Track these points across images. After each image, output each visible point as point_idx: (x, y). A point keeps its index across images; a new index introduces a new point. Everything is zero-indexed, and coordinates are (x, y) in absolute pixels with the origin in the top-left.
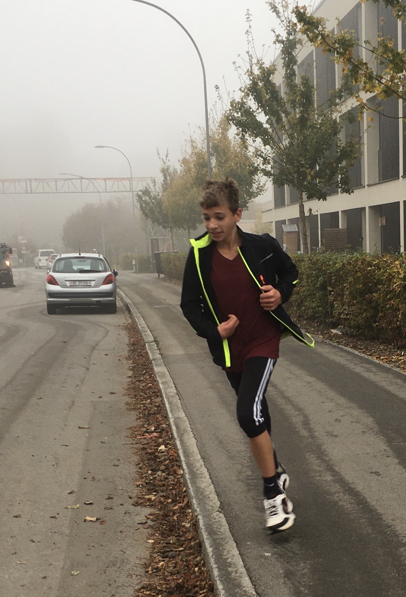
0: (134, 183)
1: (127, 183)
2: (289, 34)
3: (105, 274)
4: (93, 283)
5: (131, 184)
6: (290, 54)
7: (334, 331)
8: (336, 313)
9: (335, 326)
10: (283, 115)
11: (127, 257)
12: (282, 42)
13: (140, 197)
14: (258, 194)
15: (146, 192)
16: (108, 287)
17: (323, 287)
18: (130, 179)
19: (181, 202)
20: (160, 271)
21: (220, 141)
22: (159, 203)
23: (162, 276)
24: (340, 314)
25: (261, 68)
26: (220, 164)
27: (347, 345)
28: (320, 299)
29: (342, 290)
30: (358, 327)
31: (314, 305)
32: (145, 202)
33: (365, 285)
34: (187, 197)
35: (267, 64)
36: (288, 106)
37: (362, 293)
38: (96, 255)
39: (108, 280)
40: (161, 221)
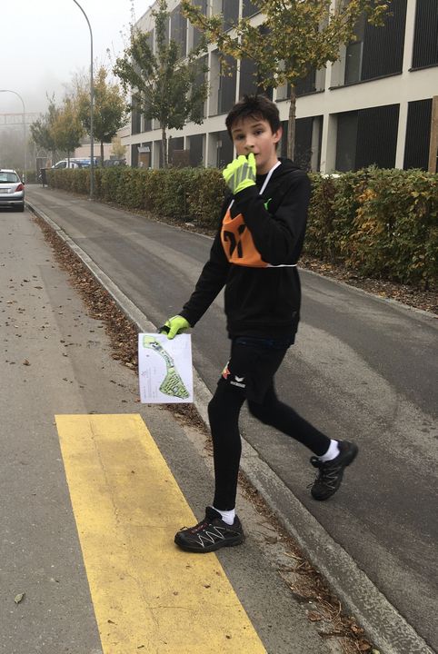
0: (26, 117)
1: (21, 117)
2: (162, 9)
3: (18, 184)
4: (9, 191)
5: (24, 118)
6: (161, 23)
7: (188, 224)
8: (191, 210)
9: (189, 220)
10: (154, 68)
12: (156, 15)
13: (32, 128)
14: (124, 125)
15: (37, 124)
16: (19, 193)
17: (181, 193)
18: (23, 115)
19: (64, 131)
20: (44, 182)
21: (99, 86)
22: (47, 133)
24: (195, 211)
25: (139, 34)
26: (98, 103)
27: (200, 233)
28: (179, 201)
29: (198, 194)
30: (208, 221)
31: (173, 205)
32: (36, 132)
33: (216, 190)
34: (69, 128)
35: (144, 32)
36: (158, 63)
37: (214, 196)
38: (11, 171)
39: (19, 189)
40: (47, 145)
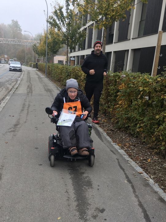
11: (31, 63)
23: (38, 69)
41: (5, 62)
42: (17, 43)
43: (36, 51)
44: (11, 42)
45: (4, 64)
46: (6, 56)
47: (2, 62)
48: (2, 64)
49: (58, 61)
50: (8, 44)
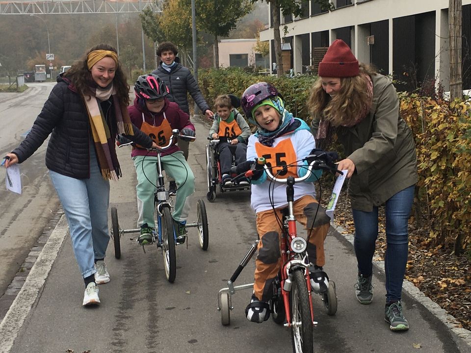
15: (148, 12)
41: (49, 76)
42: (86, 10)
43: (154, 31)
44: (66, 8)
45: (43, 81)
46: (50, 57)
47: (37, 78)
48: (39, 82)
49: (231, 56)
50: (57, 18)
